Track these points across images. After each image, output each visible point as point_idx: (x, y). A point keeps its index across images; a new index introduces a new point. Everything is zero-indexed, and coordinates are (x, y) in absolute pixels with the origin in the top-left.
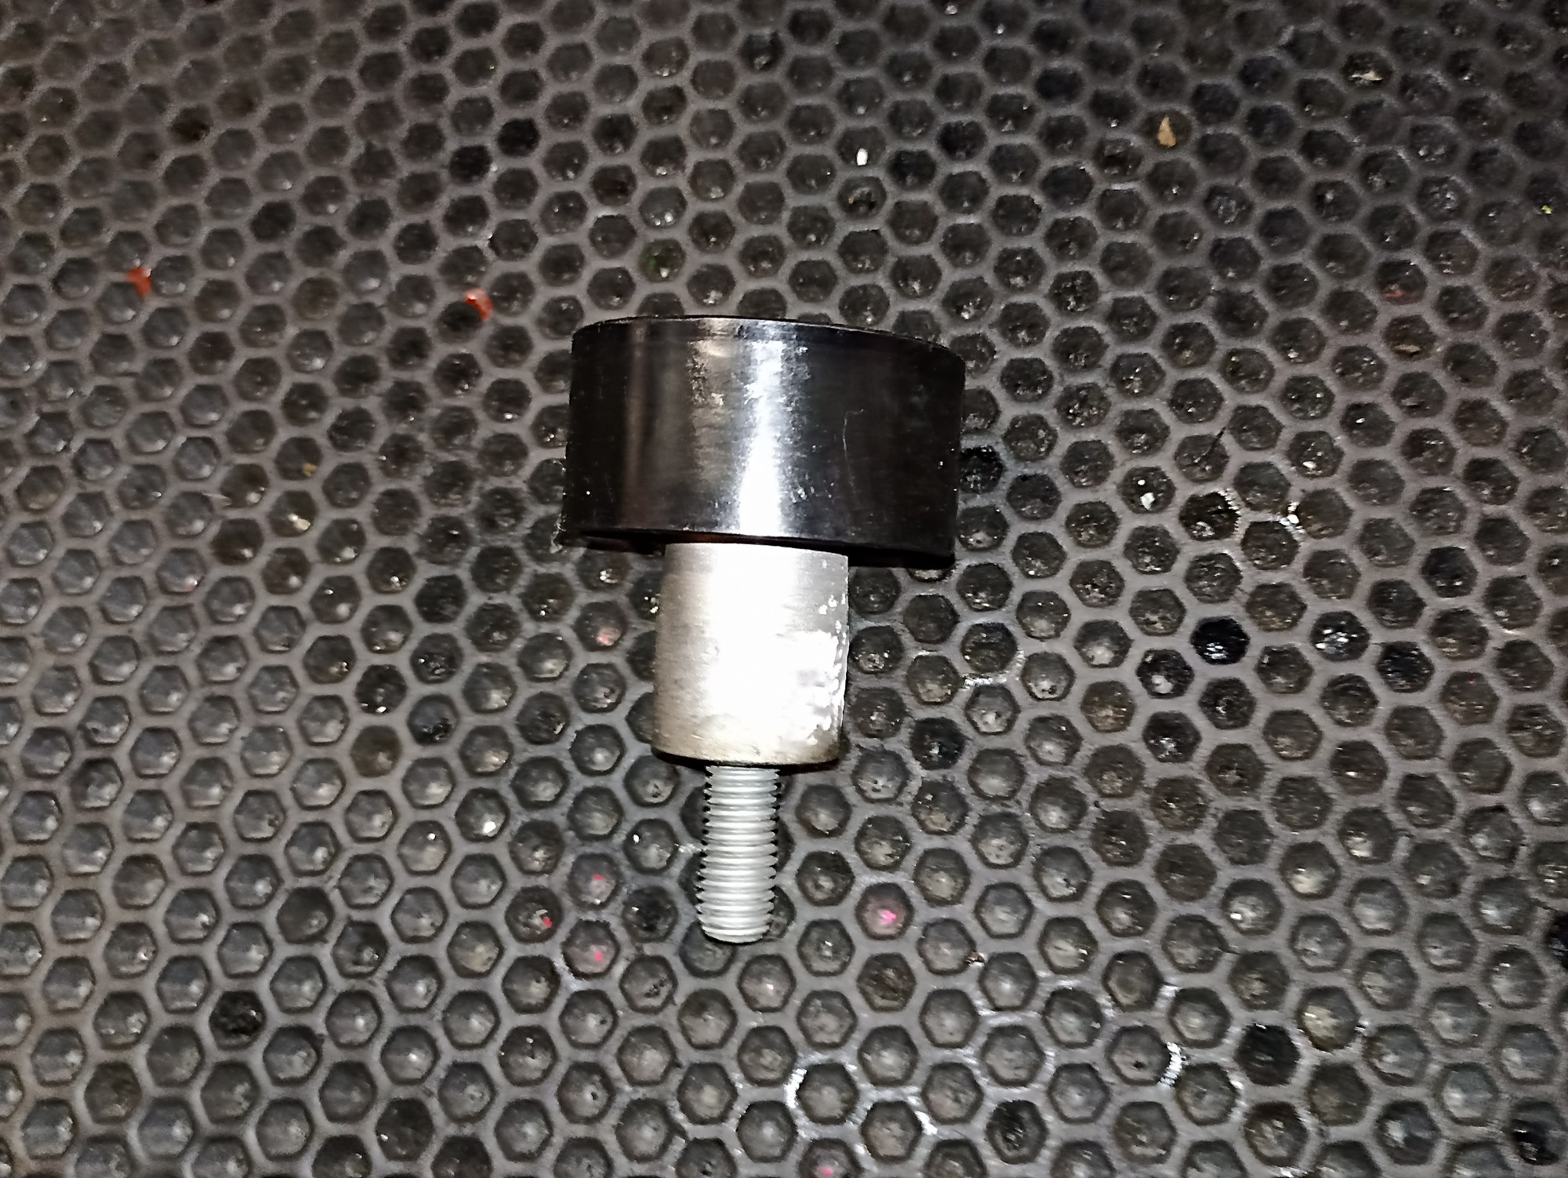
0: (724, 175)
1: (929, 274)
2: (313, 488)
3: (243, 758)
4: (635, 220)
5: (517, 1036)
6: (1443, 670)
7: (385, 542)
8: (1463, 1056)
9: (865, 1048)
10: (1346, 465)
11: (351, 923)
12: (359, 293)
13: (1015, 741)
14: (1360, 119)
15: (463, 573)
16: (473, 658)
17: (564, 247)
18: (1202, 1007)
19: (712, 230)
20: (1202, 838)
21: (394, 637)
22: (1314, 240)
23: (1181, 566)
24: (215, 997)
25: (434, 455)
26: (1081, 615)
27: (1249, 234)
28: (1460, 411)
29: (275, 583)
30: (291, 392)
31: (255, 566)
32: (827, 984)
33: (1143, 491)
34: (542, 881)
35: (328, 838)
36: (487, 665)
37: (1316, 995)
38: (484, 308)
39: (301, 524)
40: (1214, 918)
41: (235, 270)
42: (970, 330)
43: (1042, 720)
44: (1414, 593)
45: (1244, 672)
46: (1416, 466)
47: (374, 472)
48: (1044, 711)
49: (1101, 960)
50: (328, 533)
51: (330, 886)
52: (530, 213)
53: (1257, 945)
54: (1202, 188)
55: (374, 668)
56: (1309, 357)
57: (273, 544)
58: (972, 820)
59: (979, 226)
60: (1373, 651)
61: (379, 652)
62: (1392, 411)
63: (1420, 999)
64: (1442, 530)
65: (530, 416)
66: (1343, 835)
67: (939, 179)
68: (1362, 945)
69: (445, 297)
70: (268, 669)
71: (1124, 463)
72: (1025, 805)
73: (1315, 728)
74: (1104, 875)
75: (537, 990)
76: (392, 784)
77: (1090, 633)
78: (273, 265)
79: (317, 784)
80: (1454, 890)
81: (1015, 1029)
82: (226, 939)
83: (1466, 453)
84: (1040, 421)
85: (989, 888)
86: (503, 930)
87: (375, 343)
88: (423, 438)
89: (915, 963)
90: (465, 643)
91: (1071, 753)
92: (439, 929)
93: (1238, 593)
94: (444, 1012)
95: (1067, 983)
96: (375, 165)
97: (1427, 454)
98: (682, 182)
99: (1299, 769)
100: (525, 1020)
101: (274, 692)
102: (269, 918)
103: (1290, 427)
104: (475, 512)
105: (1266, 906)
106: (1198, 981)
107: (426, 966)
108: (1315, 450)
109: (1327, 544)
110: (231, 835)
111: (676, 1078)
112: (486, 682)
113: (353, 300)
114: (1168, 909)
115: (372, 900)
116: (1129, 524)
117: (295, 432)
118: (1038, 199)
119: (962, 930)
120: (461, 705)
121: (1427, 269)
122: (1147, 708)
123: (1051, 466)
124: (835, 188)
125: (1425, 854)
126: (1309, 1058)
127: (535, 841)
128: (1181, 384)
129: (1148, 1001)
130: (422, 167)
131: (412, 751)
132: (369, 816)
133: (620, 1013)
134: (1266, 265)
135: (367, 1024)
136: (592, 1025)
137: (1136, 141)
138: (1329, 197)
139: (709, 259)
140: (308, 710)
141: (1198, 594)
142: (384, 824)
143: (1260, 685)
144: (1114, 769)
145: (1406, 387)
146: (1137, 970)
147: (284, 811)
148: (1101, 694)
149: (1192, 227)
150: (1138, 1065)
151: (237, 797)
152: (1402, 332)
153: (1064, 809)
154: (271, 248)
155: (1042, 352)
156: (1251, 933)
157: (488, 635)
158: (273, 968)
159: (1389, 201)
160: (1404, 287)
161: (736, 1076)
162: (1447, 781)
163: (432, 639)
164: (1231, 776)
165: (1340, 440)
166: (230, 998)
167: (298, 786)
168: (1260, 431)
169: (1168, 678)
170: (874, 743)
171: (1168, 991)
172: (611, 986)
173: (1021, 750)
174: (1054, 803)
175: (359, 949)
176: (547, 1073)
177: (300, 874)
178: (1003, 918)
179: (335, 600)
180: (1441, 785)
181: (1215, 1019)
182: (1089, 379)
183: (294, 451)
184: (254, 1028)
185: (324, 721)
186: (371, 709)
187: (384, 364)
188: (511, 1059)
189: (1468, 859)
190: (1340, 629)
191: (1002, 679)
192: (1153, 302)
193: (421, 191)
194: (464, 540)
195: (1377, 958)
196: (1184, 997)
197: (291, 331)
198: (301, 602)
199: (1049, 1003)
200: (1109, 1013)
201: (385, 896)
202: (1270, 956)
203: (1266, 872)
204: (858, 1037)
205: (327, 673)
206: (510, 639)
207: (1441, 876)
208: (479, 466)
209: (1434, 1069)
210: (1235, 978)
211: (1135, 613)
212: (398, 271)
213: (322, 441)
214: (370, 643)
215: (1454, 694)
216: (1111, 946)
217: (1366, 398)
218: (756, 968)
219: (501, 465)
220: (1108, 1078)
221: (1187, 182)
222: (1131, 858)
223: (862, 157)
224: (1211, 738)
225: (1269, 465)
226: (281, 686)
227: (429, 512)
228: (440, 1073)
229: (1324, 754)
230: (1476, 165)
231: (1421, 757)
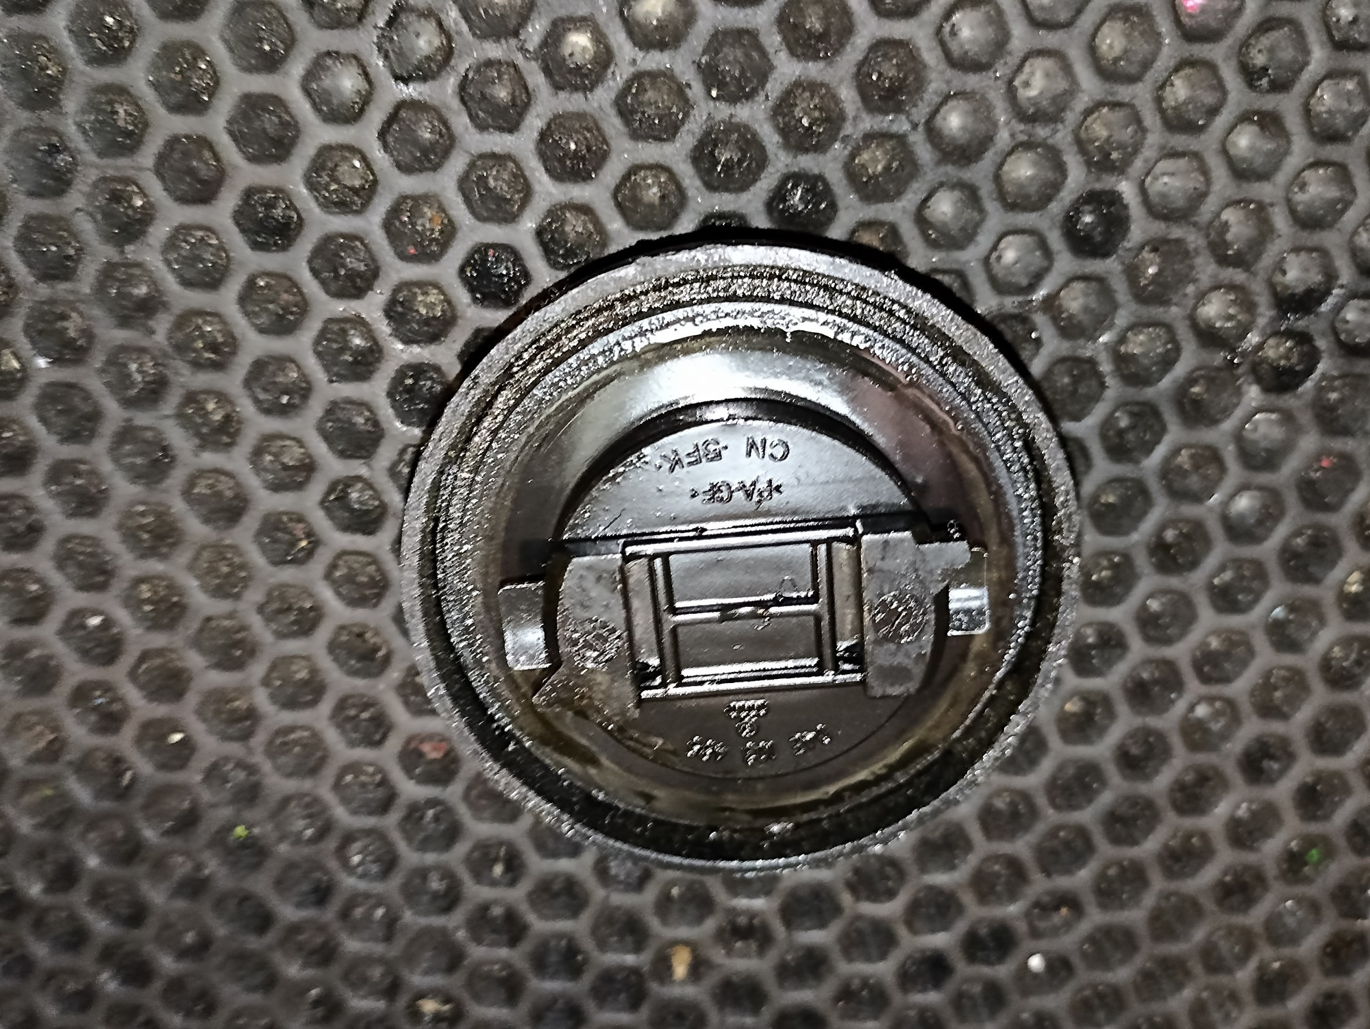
0: (1212, 957)
1: (989, 818)
6: (447, 269)
13: (997, 220)
14: (451, 958)
20: (787, 69)
22: (523, 822)
28: (379, 597)
54: (649, 893)
58: (1071, 118)
59: (923, 869)
66: (604, 61)
72: (1001, 134)
73: (619, 206)
74: (919, 29)
83: (380, 544)
85: (1069, 24)
91: (926, 201)
118: (847, 896)
121: (398, 776)
125: (505, 27)
137: (717, 954)
138: (498, 870)
159: (430, 858)
160: (421, 755)
170: (1176, 232)
173: (992, 207)
174: (953, 138)
180: (470, 116)
221: (663, 900)
229: (612, 172)
230: (322, 894)
231: (493, 156)
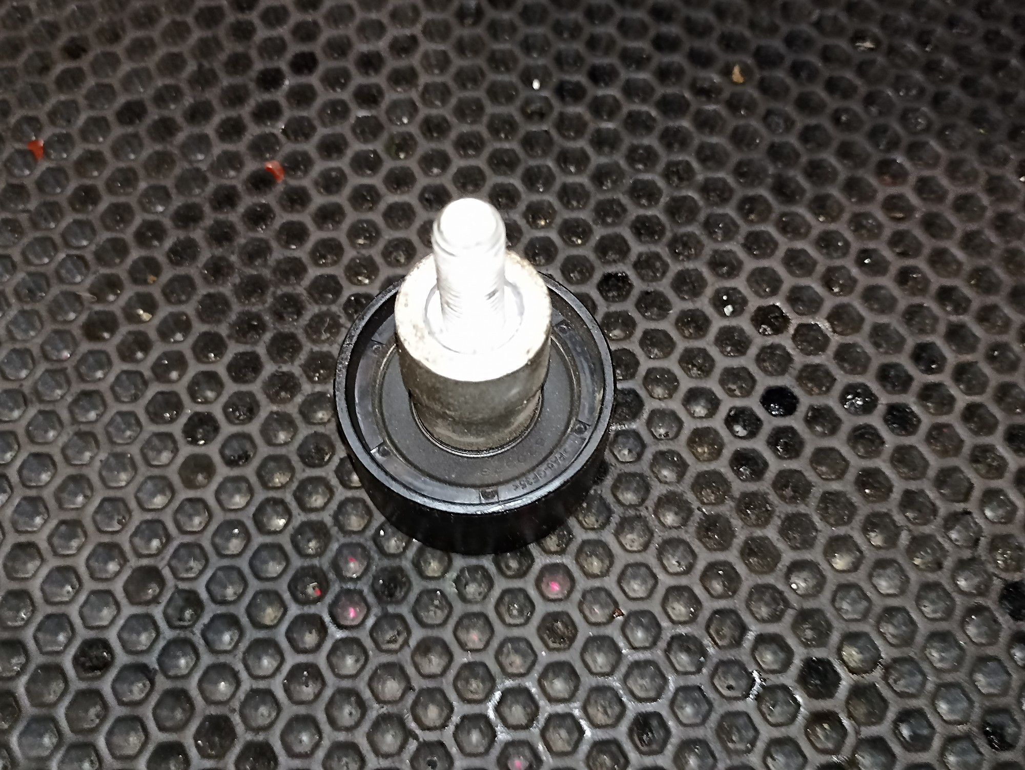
0: (444, 93)
1: (581, 160)
2: (156, 292)
3: (100, 475)
4: (383, 118)
5: (297, 670)
6: (926, 421)
7: (205, 328)
8: (949, 678)
9: (543, 676)
10: (859, 288)
11: (178, 591)
12: (191, 162)
13: (643, 467)
14: (862, 69)
15: (261, 350)
16: (267, 408)
17: (333, 135)
18: (774, 647)
19: (435, 128)
20: (771, 532)
21: (210, 394)
22: (835, 144)
23: (753, 351)
24: (77, 643)
25: (241, 271)
26: (686, 383)
27: (793, 140)
28: (932, 255)
29: (126, 354)
30: (141, 226)
31: (111, 343)
32: (516, 632)
33: (725, 303)
34: (316, 562)
35: (161, 532)
36: (277, 413)
37: (850, 638)
38: (278, 173)
39: (145, 316)
40: (780, 586)
41: (103, 144)
42: (609, 196)
43: (662, 453)
44: (906, 372)
45: (795, 422)
46: (904, 290)
47: (198, 281)
48: (663, 447)
49: (705, 614)
50: (164, 321)
51: (162, 565)
52: (311, 112)
53: (809, 604)
54: (762, 109)
55: (196, 414)
56: (833, 219)
57: (125, 329)
58: (615, 519)
59: (615, 130)
60: (881, 408)
61: (201, 403)
62: (887, 253)
63: (919, 639)
64: (922, 331)
65: (309, 245)
66: (865, 530)
67: (588, 98)
68: (879, 604)
69: (251, 166)
70: (120, 413)
71: (713, 284)
72: (650, 509)
73: (844, 459)
74: (704, 558)
75: (310, 639)
76: (209, 495)
77: (693, 396)
78: (131, 142)
79: (153, 495)
80: (939, 566)
81: (648, 663)
82: (86, 602)
83: (936, 281)
84: (658, 256)
85: (627, 566)
86: (287, 596)
87: (201, 196)
88: (233, 258)
89: (577, 617)
90: (261, 398)
91: (681, 476)
92: (240, 596)
93: (791, 370)
94: (244, 653)
95: (682, 630)
96: (204, 79)
97: (910, 283)
98: (414, 95)
99: (835, 486)
100: (302, 659)
101: (124, 431)
102: (118, 587)
103: (822, 263)
104: (270, 308)
105: (814, 577)
106: (772, 628)
107: (232, 622)
108: (838, 279)
109: (849, 339)
110: (90, 528)
111: (411, 698)
112: (275, 425)
113: (186, 165)
114: (748, 580)
115: (192, 575)
116: (717, 324)
117: (143, 253)
118: (654, 113)
119: (609, 595)
120: (259, 440)
121: (908, 165)
122: (731, 446)
123: (664, 286)
124: (518, 103)
125: (918, 543)
126: (846, 681)
127: (310, 535)
128: (750, 234)
129: (737, 642)
130: (238, 80)
131: (223, 471)
132: (190, 517)
133: (371, 653)
134: (804, 159)
135: (187, 663)
136: (349, 663)
137: (717, 79)
138: (844, 118)
139: (434, 145)
140: (148, 442)
141: (765, 370)
142: (200, 523)
143: (807, 430)
144: (710, 487)
145: (897, 239)
146: (728, 622)
147: (129, 512)
148: (700, 436)
149: (756, 133)
150: (730, 688)
151: (96, 502)
152: (892, 204)
153: (676, 514)
154: (130, 130)
155: (656, 212)
156: (804, 596)
157: (277, 393)
158: (121, 622)
159: (881, 121)
160: (893, 177)
161: (453, 697)
162: (932, 494)
163: (238, 394)
164: (788, 492)
165: (855, 271)
166: (89, 645)
167: (140, 495)
168: (801, 265)
169: (744, 427)
171: (751, 636)
172: (364, 636)
173: (648, 472)
174: (670, 510)
175: (182, 610)
176: (317, 696)
177: (140, 556)
178: (637, 588)
179: (168, 369)
180: (928, 496)
181: (782, 655)
182: (689, 229)
183: (142, 266)
184: (105, 666)
185: (159, 452)
186: (194, 442)
187: (207, 209)
188: (292, 687)
189: (947, 545)
190: (857, 395)
191: (634, 426)
192: (730, 180)
193: (236, 97)
194: (261, 328)
195: (889, 613)
196: (761, 640)
197: (143, 185)
198: (145, 369)
199: (670, 644)
200: (711, 650)
201: (201, 572)
202: (818, 611)
203: (815, 555)
204: (538, 669)
205: (163, 417)
206: (293, 396)
207: (929, 558)
208: (273, 278)
209: (930, 687)
210: (796, 626)
211: (722, 382)
212: (218, 148)
213: (161, 258)
214: (193, 397)
215: (934, 438)
216: (709, 605)
217: (871, 245)
218: (466, 622)
219: (288, 280)
220: (711, 694)
221: (751, 107)
222: (724, 546)
223: (536, 85)
224: (775, 465)
225: (809, 287)
226: (129, 426)
227: (237, 308)
228: (241, 695)
229: (851, 476)
230: (937, 101)
231: (914, 479)
